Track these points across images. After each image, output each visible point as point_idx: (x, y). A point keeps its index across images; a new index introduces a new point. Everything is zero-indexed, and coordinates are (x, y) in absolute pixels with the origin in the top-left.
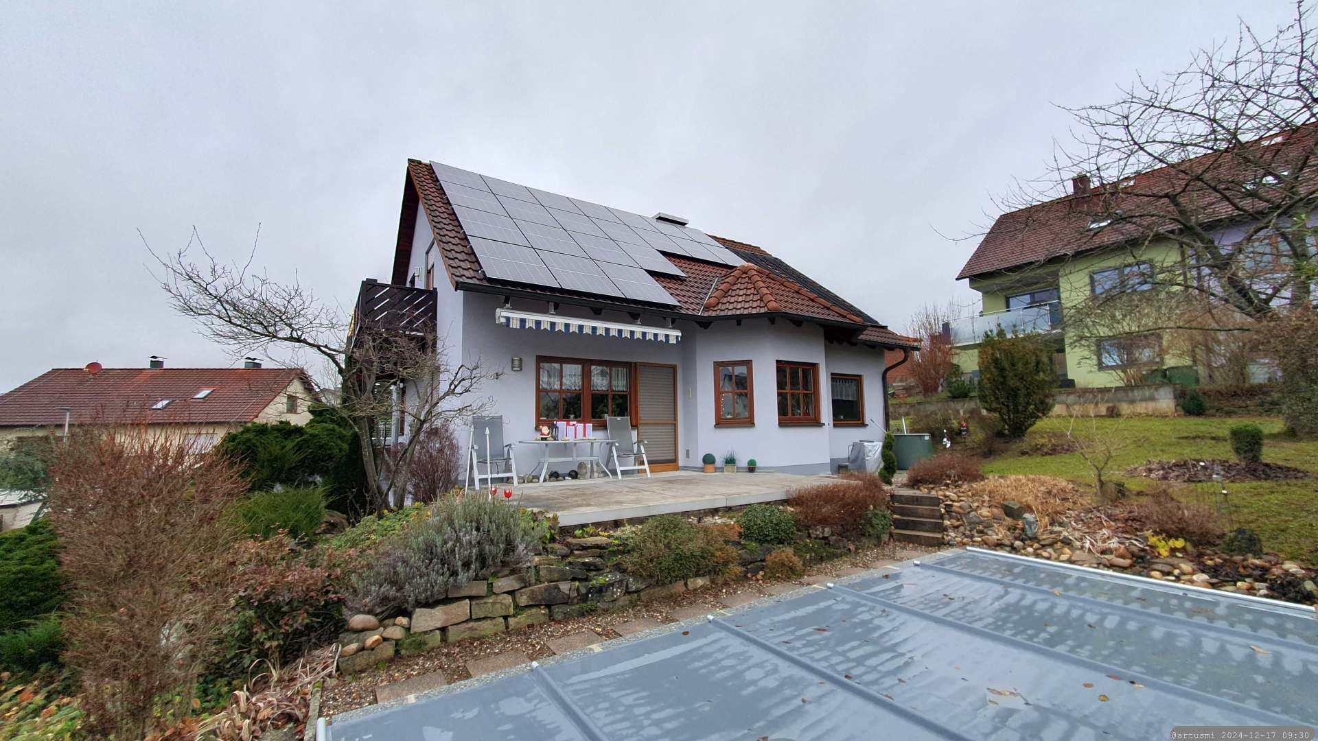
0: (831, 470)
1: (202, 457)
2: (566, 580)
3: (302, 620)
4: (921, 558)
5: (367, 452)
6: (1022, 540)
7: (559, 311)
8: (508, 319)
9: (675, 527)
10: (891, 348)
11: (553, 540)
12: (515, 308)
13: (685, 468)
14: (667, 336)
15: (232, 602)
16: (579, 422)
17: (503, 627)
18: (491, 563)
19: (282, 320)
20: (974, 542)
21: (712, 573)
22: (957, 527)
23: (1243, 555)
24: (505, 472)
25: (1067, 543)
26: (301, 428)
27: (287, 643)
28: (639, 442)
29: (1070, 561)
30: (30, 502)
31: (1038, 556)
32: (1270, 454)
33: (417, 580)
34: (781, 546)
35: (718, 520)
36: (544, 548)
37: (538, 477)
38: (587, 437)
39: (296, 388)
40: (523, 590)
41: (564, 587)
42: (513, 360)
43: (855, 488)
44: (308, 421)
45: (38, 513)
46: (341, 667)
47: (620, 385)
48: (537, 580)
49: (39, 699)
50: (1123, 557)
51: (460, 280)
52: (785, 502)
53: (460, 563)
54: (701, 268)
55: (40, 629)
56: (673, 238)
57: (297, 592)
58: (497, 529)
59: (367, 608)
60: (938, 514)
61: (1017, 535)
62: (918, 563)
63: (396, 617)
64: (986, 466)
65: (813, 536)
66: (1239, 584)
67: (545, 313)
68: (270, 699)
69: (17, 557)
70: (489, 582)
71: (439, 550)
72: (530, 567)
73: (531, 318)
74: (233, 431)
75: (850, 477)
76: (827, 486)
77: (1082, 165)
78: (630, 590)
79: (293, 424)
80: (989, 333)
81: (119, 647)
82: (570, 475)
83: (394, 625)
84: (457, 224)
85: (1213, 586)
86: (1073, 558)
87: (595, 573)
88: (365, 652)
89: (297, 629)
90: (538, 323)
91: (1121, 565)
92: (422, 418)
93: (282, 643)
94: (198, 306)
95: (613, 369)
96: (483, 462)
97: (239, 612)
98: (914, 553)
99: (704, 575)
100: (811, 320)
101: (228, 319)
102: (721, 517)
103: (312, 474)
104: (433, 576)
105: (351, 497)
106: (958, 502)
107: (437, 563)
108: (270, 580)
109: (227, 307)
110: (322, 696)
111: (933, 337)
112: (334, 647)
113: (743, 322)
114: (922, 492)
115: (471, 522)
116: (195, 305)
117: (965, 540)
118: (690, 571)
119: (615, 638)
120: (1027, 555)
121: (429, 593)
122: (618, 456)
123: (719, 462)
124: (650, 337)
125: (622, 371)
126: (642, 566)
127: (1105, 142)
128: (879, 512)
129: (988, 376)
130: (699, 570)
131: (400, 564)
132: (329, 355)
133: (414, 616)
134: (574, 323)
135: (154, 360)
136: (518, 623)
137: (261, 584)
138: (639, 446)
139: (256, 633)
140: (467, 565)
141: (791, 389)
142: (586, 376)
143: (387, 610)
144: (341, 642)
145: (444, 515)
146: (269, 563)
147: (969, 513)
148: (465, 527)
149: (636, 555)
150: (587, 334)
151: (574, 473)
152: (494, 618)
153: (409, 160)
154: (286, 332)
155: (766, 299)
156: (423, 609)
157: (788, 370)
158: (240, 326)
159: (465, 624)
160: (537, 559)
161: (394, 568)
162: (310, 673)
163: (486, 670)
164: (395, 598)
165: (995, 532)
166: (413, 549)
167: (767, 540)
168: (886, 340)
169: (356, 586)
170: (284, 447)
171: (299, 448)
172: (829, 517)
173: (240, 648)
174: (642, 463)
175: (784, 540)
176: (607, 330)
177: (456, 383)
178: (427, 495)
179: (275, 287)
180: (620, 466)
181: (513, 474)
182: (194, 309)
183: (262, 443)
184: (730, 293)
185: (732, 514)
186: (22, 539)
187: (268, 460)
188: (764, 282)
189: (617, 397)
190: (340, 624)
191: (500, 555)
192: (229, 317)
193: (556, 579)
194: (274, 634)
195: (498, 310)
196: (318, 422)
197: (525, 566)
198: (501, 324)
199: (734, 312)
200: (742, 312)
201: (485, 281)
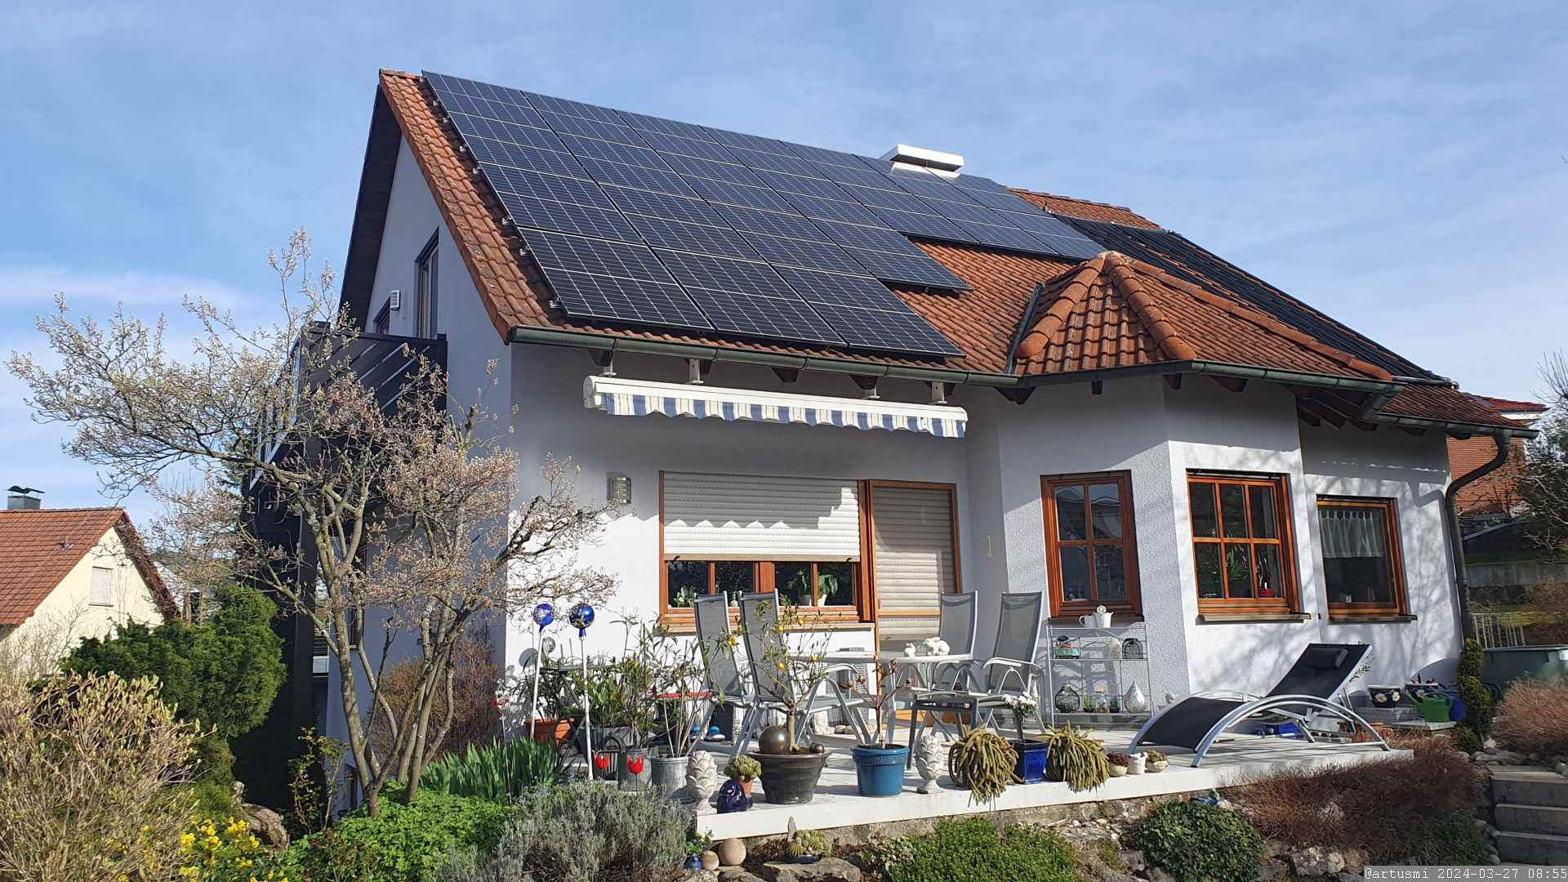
7: (713, 374)
8: (608, 398)
10: (1462, 428)
12: (626, 374)
14: (937, 422)
42: (611, 484)
51: (511, 322)
54: (998, 267)
67: (683, 382)
73: (655, 394)
84: (493, 202)
90: (670, 403)
100: (1266, 377)
113: (1106, 387)
124: (900, 423)
134: (743, 401)
141: (1225, 535)
150: (769, 425)
155: (1153, 334)
157: (1214, 490)
168: (1449, 413)
176: (811, 413)
184: (1072, 323)
195: (589, 380)
198: (596, 409)
199: (1088, 364)
200: (1106, 362)
201: (562, 321)
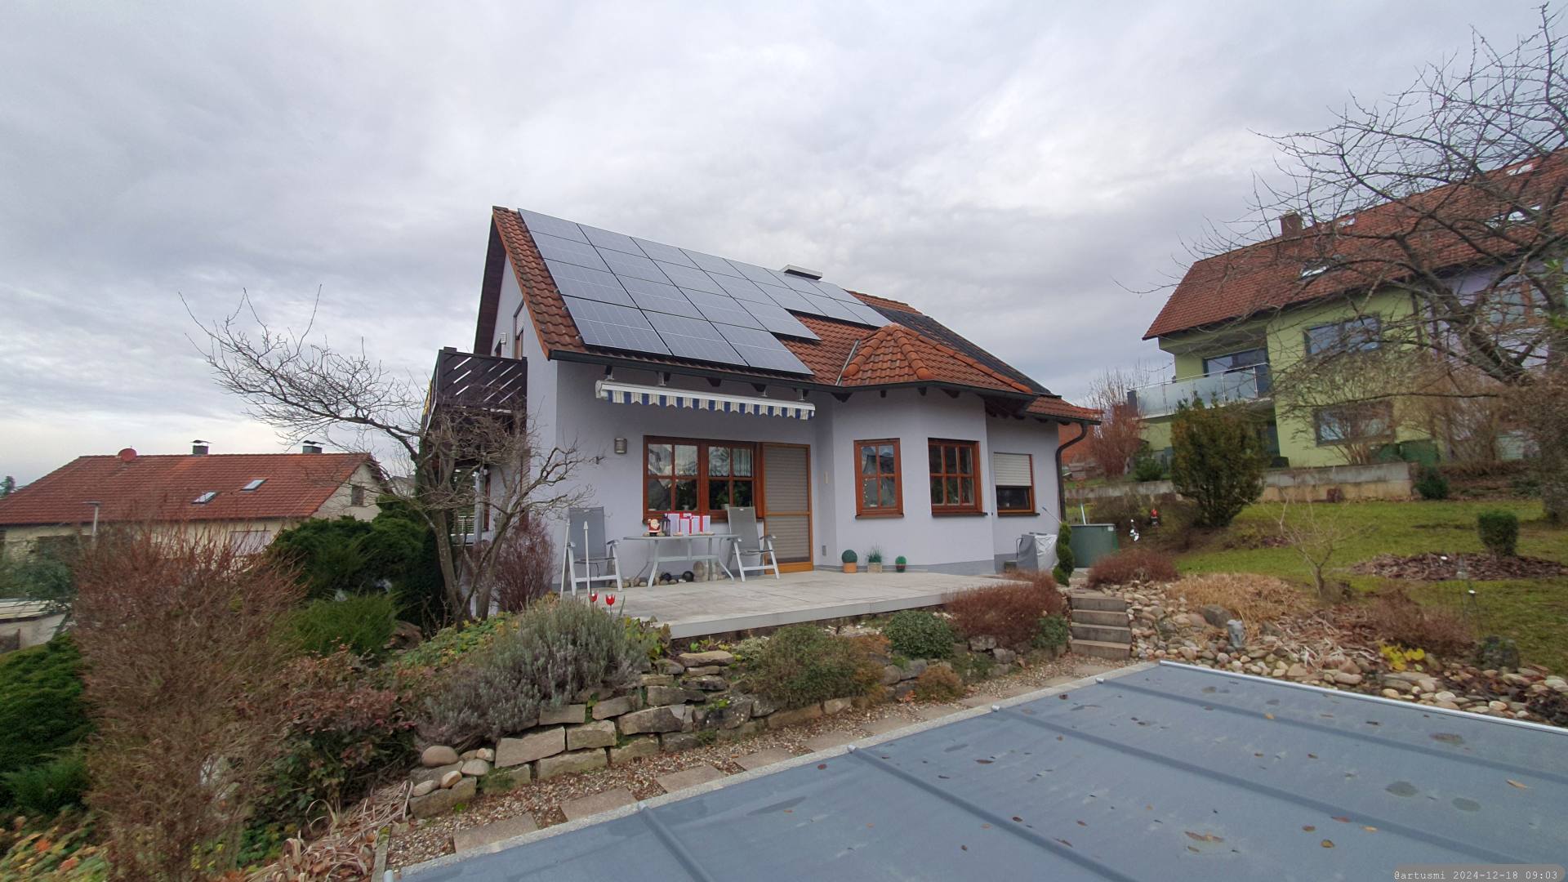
0: (996, 569)
1: (252, 558)
2: (679, 703)
3: (366, 752)
4: (1104, 674)
5: (444, 551)
6: (1227, 652)
7: (670, 380)
8: (610, 392)
9: (809, 639)
10: (1066, 421)
11: (664, 654)
12: (619, 379)
13: (822, 567)
14: (798, 411)
15: (285, 731)
16: (693, 514)
17: (605, 761)
18: (590, 683)
19: (345, 397)
20: (1168, 654)
21: (854, 694)
22: (1146, 638)
23: (1496, 669)
24: (607, 574)
25: (1281, 654)
26: (368, 524)
27: (349, 781)
28: (766, 537)
29: (1286, 677)
30: (51, 614)
31: (1246, 671)
32: (1527, 545)
33: (502, 704)
34: (936, 660)
35: (861, 630)
36: (653, 665)
37: (646, 580)
38: (704, 532)
39: (363, 477)
40: (627, 716)
41: (678, 711)
42: (616, 441)
43: (1024, 590)
44: (376, 516)
45: (60, 628)
46: (412, 809)
47: (743, 469)
48: (644, 703)
49: (59, 848)
50: (1350, 671)
51: (554, 348)
52: (941, 607)
53: (553, 684)
54: (837, 330)
55: (61, 765)
56: (805, 295)
57: (362, 719)
58: (598, 641)
59: (443, 738)
60: (1125, 621)
61: (1222, 646)
62: (1102, 680)
63: (478, 748)
64: (1180, 562)
65: (974, 648)
66: (1492, 703)
67: (654, 385)
68: (329, 848)
69: (36, 679)
70: (589, 705)
71: (529, 667)
72: (636, 688)
73: (637, 391)
74: (288, 528)
75: (1019, 576)
76: (990, 588)
77: (1289, 202)
78: (756, 715)
79: (358, 518)
80: (1183, 403)
81: (151, 786)
82: (684, 577)
83: (476, 758)
84: (550, 282)
85: (1461, 706)
86: (1289, 674)
87: (713, 695)
88: (441, 791)
89: (361, 763)
90: (646, 397)
91: (1350, 682)
92: (509, 511)
93: (343, 779)
94: (248, 383)
95: (735, 450)
96: (580, 562)
97: (293, 744)
98: (1095, 668)
99: (844, 696)
100: (969, 389)
101: (282, 397)
102: (865, 626)
103: (380, 577)
104: (522, 699)
105: (426, 605)
106: (1146, 605)
107: (526, 683)
108: (329, 704)
109: (282, 382)
110: (389, 844)
111: (1117, 409)
112: (404, 785)
113: (887, 394)
114: (1105, 594)
115: (567, 634)
116: (244, 380)
117: (1158, 652)
118: (828, 692)
119: (739, 772)
120: (1233, 671)
121: (516, 720)
122: (741, 554)
123: (862, 560)
124: (777, 412)
125: (745, 453)
126: (769, 686)
127: (1316, 174)
128: (1054, 620)
129: (1183, 453)
130: (838, 690)
131: (482, 685)
132: (400, 438)
133: (499, 748)
134: (689, 396)
135: (197, 444)
136: (622, 755)
137: (319, 710)
138: (766, 542)
139: (313, 768)
140: (561, 686)
141: (947, 472)
142: (703, 458)
143: (466, 740)
144: (414, 779)
145: (535, 626)
146: (330, 684)
147: (1162, 619)
148: (559, 640)
149: (763, 672)
150: (704, 410)
151: (688, 575)
152: (594, 749)
153: (494, 207)
154: (349, 412)
155: (915, 365)
156: (509, 739)
157: (942, 449)
158: (297, 404)
159: (560, 758)
160: (645, 678)
161: (476, 690)
162: (377, 816)
163: (584, 813)
164: (477, 726)
165: (1193, 641)
166: (499, 668)
167: (918, 654)
168: (1060, 413)
169: (431, 710)
170: (347, 546)
171: (364, 548)
172: (993, 625)
173: (294, 786)
174: (770, 562)
175: (940, 653)
176: (727, 405)
177: (549, 469)
178: (514, 603)
179: (337, 359)
180: (744, 566)
181: (617, 577)
182: (244, 386)
183: (321, 542)
184: (872, 359)
185: (877, 622)
186: (41, 657)
187: (328, 562)
188: (913, 345)
189: (740, 484)
190: (412, 758)
191: (601, 675)
192: (284, 394)
193: (668, 701)
194: (334, 769)
195: (599, 383)
196: (388, 517)
197: (630, 686)
198: (602, 398)
199: (877, 381)
200: (887, 380)
201: (583, 349)
